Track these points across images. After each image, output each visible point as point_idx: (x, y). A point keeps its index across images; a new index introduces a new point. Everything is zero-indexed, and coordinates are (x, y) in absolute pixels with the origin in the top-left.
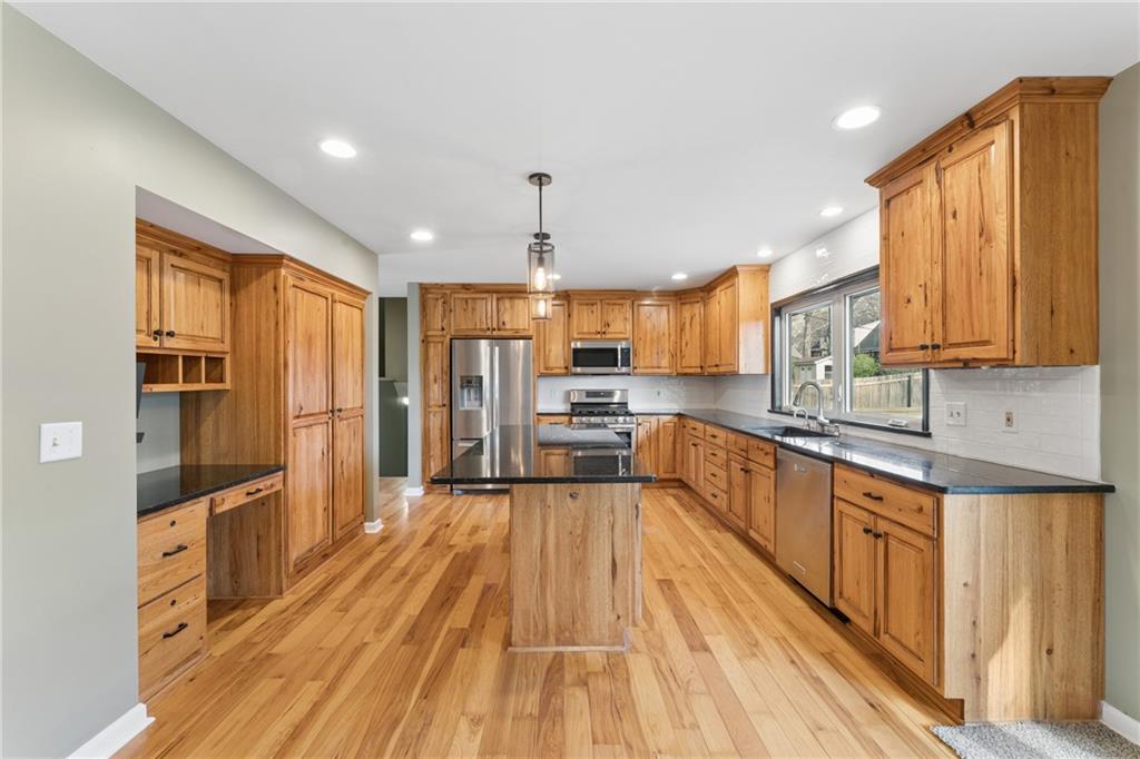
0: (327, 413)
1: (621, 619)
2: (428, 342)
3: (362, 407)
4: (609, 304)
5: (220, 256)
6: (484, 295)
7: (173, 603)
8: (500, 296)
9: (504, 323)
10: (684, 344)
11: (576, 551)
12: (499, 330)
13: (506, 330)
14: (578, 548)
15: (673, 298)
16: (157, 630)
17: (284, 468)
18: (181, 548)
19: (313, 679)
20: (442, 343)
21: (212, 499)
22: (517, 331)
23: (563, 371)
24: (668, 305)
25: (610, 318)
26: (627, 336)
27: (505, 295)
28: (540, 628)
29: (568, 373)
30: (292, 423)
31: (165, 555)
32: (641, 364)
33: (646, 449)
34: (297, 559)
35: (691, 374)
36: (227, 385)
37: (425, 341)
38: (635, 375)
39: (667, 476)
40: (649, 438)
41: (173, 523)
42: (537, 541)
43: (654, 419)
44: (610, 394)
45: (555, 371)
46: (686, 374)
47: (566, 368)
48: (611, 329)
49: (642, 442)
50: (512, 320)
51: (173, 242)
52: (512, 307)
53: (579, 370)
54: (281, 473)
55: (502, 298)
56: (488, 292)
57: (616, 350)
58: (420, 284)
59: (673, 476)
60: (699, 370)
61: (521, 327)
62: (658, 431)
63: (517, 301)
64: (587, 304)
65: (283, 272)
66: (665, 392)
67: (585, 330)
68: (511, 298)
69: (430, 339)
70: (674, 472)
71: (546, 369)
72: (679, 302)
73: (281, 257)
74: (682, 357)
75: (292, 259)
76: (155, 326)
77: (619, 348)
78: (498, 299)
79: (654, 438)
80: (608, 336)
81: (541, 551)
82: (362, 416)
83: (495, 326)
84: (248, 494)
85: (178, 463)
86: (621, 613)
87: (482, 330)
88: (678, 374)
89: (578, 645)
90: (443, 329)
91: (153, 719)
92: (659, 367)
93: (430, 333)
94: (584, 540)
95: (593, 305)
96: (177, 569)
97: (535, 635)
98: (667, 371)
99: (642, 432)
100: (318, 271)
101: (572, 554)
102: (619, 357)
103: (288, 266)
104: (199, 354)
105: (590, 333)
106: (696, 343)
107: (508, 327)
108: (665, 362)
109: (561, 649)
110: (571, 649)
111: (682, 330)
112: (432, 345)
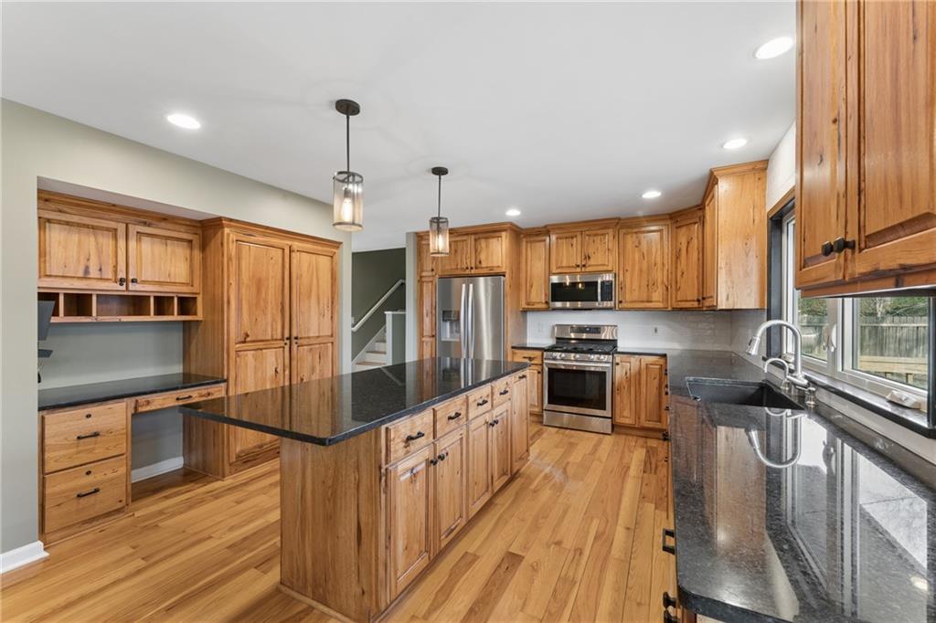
0: (282, 339)
1: (366, 596)
2: (423, 282)
3: (332, 336)
4: (589, 235)
5: (188, 223)
6: (465, 238)
7: (88, 473)
8: (477, 237)
9: (480, 262)
10: (679, 274)
11: (327, 502)
12: (476, 268)
13: (482, 268)
14: (329, 500)
15: (669, 222)
16: (72, 490)
17: (226, 381)
18: (96, 435)
19: (143, 559)
20: (432, 282)
21: (137, 401)
22: (492, 268)
23: (544, 306)
24: (661, 231)
25: (591, 251)
26: (610, 268)
27: (481, 236)
28: (301, 573)
29: (548, 309)
30: (234, 347)
31: (79, 438)
32: (628, 297)
33: (625, 392)
34: (242, 451)
35: (686, 309)
36: (200, 316)
37: (420, 281)
38: (621, 310)
39: (648, 424)
40: (629, 380)
41: (89, 416)
42: (298, 484)
43: (634, 360)
44: (597, 329)
45: (536, 306)
46: (681, 309)
47: (547, 303)
48: (592, 262)
49: (620, 384)
50: (487, 258)
51: (139, 216)
52: (487, 246)
53: (559, 304)
54: (223, 385)
55: (479, 238)
56: (467, 234)
57: (597, 282)
58: (416, 233)
59: (658, 426)
60: (696, 304)
61: (495, 265)
62: (639, 373)
63: (491, 240)
64: (566, 238)
65: (227, 230)
66: (663, 328)
67: (564, 264)
68: (486, 238)
69: (424, 279)
70: (660, 421)
71: (528, 304)
72: (675, 226)
73: (220, 219)
74: (678, 290)
75: (231, 220)
76: (122, 275)
77: (599, 281)
78: (476, 240)
79: (635, 379)
80: (588, 269)
81: (302, 496)
82: (332, 343)
83: (473, 266)
84: (178, 399)
85: (181, 371)
86: (365, 589)
87: (462, 269)
88: (674, 309)
89: (328, 606)
90: (432, 270)
91: (46, 554)
92: (648, 301)
93: (424, 274)
94: (334, 493)
95: (572, 238)
96: (94, 449)
97: (298, 580)
98: (661, 305)
99: (619, 372)
100: (267, 228)
101: (325, 506)
102: (599, 290)
103: (229, 226)
104: (172, 295)
105: (569, 267)
106: (693, 273)
107: (484, 265)
108: (657, 296)
109: (314, 603)
110: (321, 607)
111: (677, 258)
112: (425, 284)
